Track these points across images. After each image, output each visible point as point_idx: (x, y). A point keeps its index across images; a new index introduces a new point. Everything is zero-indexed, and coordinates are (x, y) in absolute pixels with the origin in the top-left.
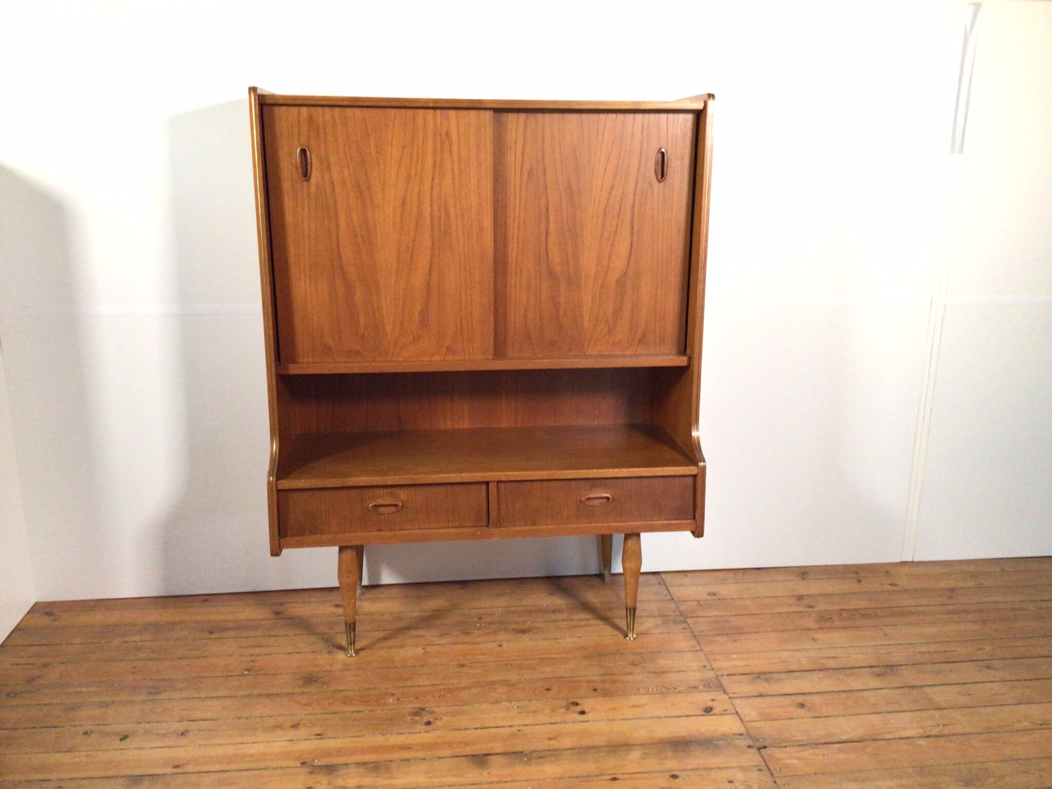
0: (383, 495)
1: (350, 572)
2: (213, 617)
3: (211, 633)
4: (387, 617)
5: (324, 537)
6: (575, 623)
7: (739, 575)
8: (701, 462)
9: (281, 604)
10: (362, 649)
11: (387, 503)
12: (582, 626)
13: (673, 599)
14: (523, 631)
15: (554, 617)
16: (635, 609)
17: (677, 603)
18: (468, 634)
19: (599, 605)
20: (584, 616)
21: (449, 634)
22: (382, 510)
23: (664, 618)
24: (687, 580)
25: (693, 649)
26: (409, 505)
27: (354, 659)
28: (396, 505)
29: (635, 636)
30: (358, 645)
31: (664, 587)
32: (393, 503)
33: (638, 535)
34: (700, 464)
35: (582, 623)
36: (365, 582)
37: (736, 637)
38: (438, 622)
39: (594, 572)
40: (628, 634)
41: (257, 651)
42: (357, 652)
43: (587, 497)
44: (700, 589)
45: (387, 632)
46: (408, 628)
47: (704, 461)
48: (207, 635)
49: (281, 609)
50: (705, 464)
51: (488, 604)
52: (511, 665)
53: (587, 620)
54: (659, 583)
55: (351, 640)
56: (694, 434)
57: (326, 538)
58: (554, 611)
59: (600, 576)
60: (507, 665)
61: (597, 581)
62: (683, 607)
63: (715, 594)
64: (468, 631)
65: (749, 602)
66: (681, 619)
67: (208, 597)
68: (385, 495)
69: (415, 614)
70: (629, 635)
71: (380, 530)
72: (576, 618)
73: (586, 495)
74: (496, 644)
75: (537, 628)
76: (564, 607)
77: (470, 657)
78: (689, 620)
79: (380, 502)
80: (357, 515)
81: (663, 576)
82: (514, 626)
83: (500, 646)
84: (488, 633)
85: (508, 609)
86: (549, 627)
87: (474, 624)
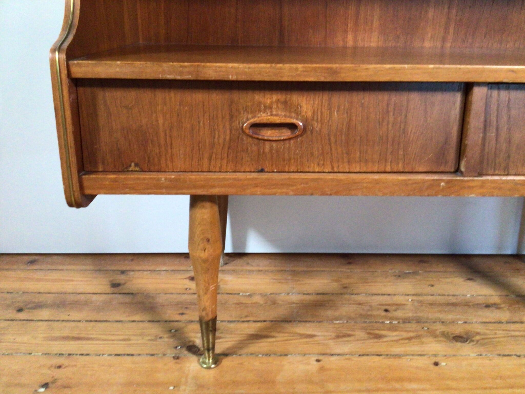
0: (271, 108)
1: (208, 241)
2: (31, 286)
3: (20, 310)
4: (257, 299)
5: (162, 177)
9: (123, 272)
10: (225, 355)
11: (277, 120)
14: (460, 339)
15: (491, 314)
18: (378, 337)
21: (349, 336)
22: (268, 134)
26: (317, 126)
27: (212, 372)
28: (292, 127)
30: (219, 349)
32: (288, 121)
36: (228, 249)
38: (329, 313)
39: (509, 252)
41: (71, 347)
42: (217, 361)
45: (259, 324)
46: (287, 320)
48: (12, 314)
49: (121, 278)
51: (389, 289)
55: (208, 346)
57: (166, 179)
58: (487, 306)
64: (377, 332)
67: (37, 257)
68: (275, 106)
69: (295, 298)
71: (262, 171)
75: (478, 333)
76: (497, 300)
79: (264, 117)
80: (221, 141)
82: (440, 328)
83: (436, 364)
84: (410, 339)
85: (421, 298)
86: (495, 334)
87: (381, 321)
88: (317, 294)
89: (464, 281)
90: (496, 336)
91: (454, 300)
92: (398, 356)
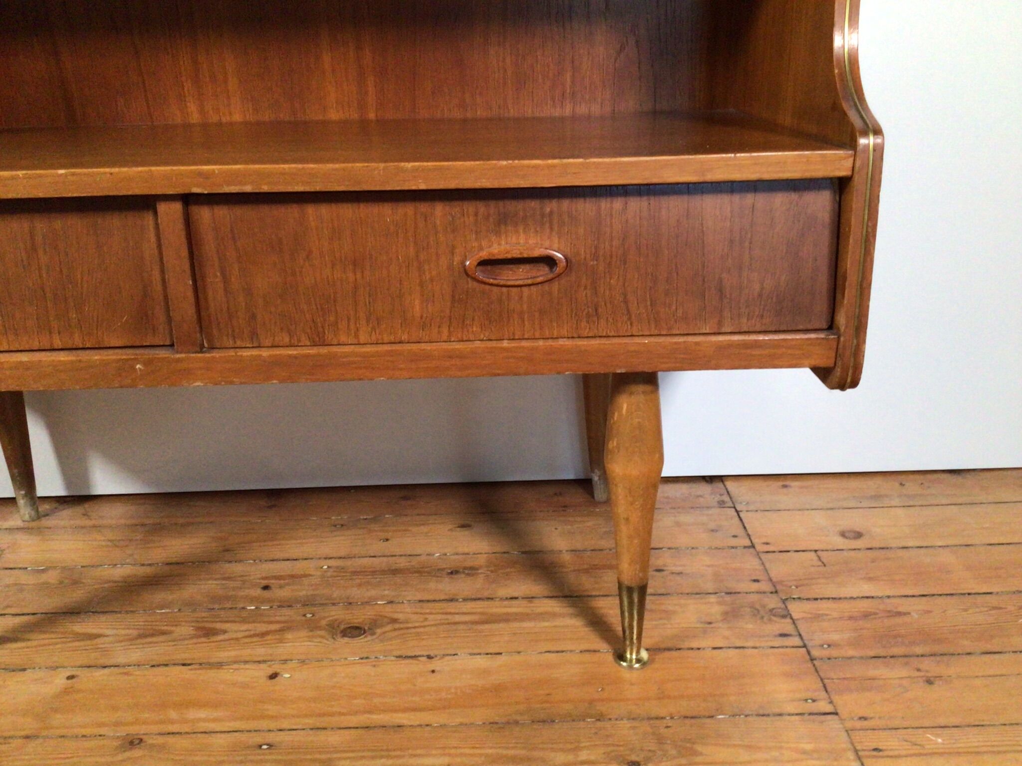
4: (51, 576)
6: (496, 608)
7: (912, 487)
8: (865, 134)
12: (506, 618)
13: (753, 546)
14: (354, 631)
15: (447, 586)
16: (643, 590)
17: (763, 556)
18: (209, 633)
19: (567, 557)
20: (524, 586)
21: (163, 633)
23: (728, 598)
24: (786, 498)
25: (810, 707)
29: (644, 655)
31: (732, 512)
33: (650, 380)
34: (862, 141)
35: (515, 608)
37: (930, 666)
39: (571, 476)
40: (625, 652)
43: (484, 255)
44: (820, 519)
45: (18, 620)
46: (75, 611)
47: (878, 132)
50: (879, 141)
52: (270, 746)
53: (530, 598)
54: (721, 504)
56: (842, 41)
58: (453, 572)
59: (584, 484)
60: (260, 746)
61: (577, 496)
62: (779, 569)
63: (859, 535)
64: (218, 626)
65: (946, 557)
66: (773, 602)
70: (628, 656)
72: (503, 592)
73: (481, 249)
74: (260, 673)
75: (394, 621)
76: (481, 560)
77: (173, 714)
78: (796, 610)
81: (730, 484)
82: (337, 613)
83: (273, 676)
84: (263, 635)
85: (348, 563)
86: (426, 619)
87: (241, 606)
88: (167, 564)
89: (451, 530)
90: (426, 623)
91: (402, 563)
92: (219, 665)
